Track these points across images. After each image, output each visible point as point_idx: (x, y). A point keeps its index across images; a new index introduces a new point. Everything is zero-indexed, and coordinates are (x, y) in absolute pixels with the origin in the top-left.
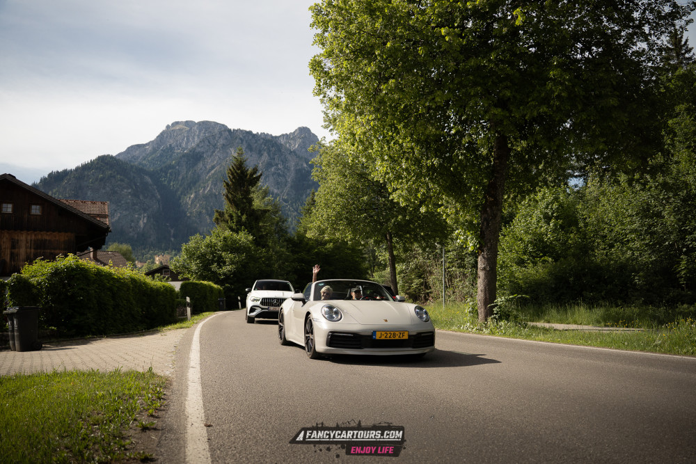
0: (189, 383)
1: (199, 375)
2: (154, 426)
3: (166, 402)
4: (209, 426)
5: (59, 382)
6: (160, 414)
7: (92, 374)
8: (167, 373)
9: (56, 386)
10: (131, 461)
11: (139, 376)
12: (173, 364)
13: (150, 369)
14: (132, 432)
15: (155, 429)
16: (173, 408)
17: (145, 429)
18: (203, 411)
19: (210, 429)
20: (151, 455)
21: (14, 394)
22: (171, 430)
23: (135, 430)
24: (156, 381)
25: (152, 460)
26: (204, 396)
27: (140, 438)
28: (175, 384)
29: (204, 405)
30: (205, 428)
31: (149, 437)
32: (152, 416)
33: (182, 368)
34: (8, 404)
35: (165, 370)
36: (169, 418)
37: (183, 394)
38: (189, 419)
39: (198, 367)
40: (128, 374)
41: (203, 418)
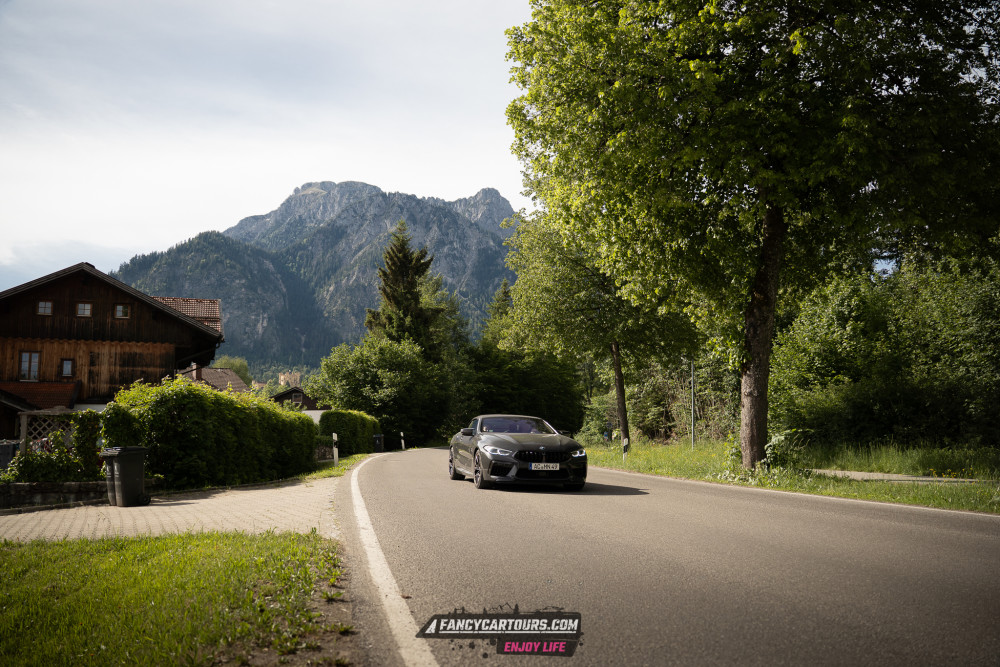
0: (366, 547)
1: (375, 538)
2: (340, 597)
3: (345, 571)
4: (408, 598)
5: (197, 546)
6: (343, 583)
7: (238, 537)
8: (334, 536)
9: (196, 551)
10: (328, 634)
11: (300, 539)
12: (336, 524)
13: (314, 531)
14: (316, 605)
15: (343, 601)
16: (356, 577)
17: (330, 600)
18: (394, 581)
19: (410, 601)
20: (351, 627)
21: (143, 559)
22: (363, 602)
23: (319, 602)
24: (326, 545)
25: (353, 633)
26: (389, 563)
27: (328, 611)
28: (348, 549)
29: (394, 574)
30: (404, 600)
31: (339, 609)
32: (333, 586)
33: (352, 528)
34: (140, 571)
35: (331, 532)
36: (355, 588)
37: (363, 562)
38: (380, 590)
39: (371, 527)
40: (286, 536)
41: (398, 589)
